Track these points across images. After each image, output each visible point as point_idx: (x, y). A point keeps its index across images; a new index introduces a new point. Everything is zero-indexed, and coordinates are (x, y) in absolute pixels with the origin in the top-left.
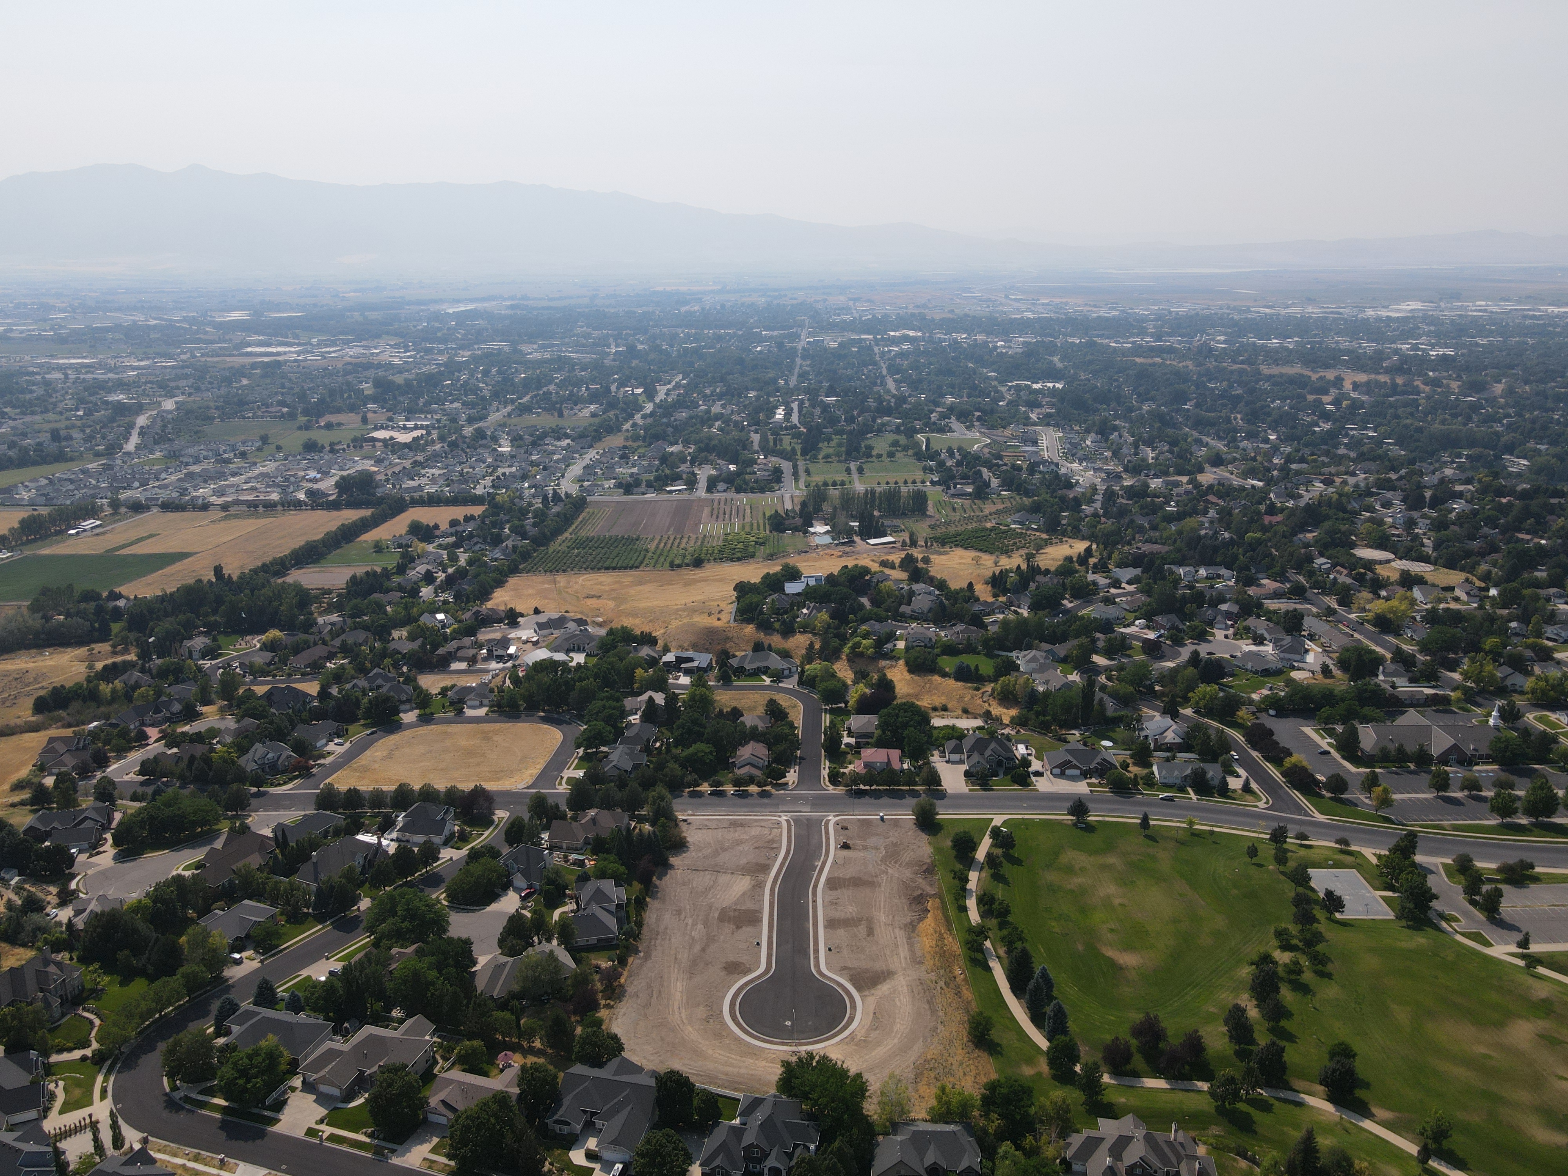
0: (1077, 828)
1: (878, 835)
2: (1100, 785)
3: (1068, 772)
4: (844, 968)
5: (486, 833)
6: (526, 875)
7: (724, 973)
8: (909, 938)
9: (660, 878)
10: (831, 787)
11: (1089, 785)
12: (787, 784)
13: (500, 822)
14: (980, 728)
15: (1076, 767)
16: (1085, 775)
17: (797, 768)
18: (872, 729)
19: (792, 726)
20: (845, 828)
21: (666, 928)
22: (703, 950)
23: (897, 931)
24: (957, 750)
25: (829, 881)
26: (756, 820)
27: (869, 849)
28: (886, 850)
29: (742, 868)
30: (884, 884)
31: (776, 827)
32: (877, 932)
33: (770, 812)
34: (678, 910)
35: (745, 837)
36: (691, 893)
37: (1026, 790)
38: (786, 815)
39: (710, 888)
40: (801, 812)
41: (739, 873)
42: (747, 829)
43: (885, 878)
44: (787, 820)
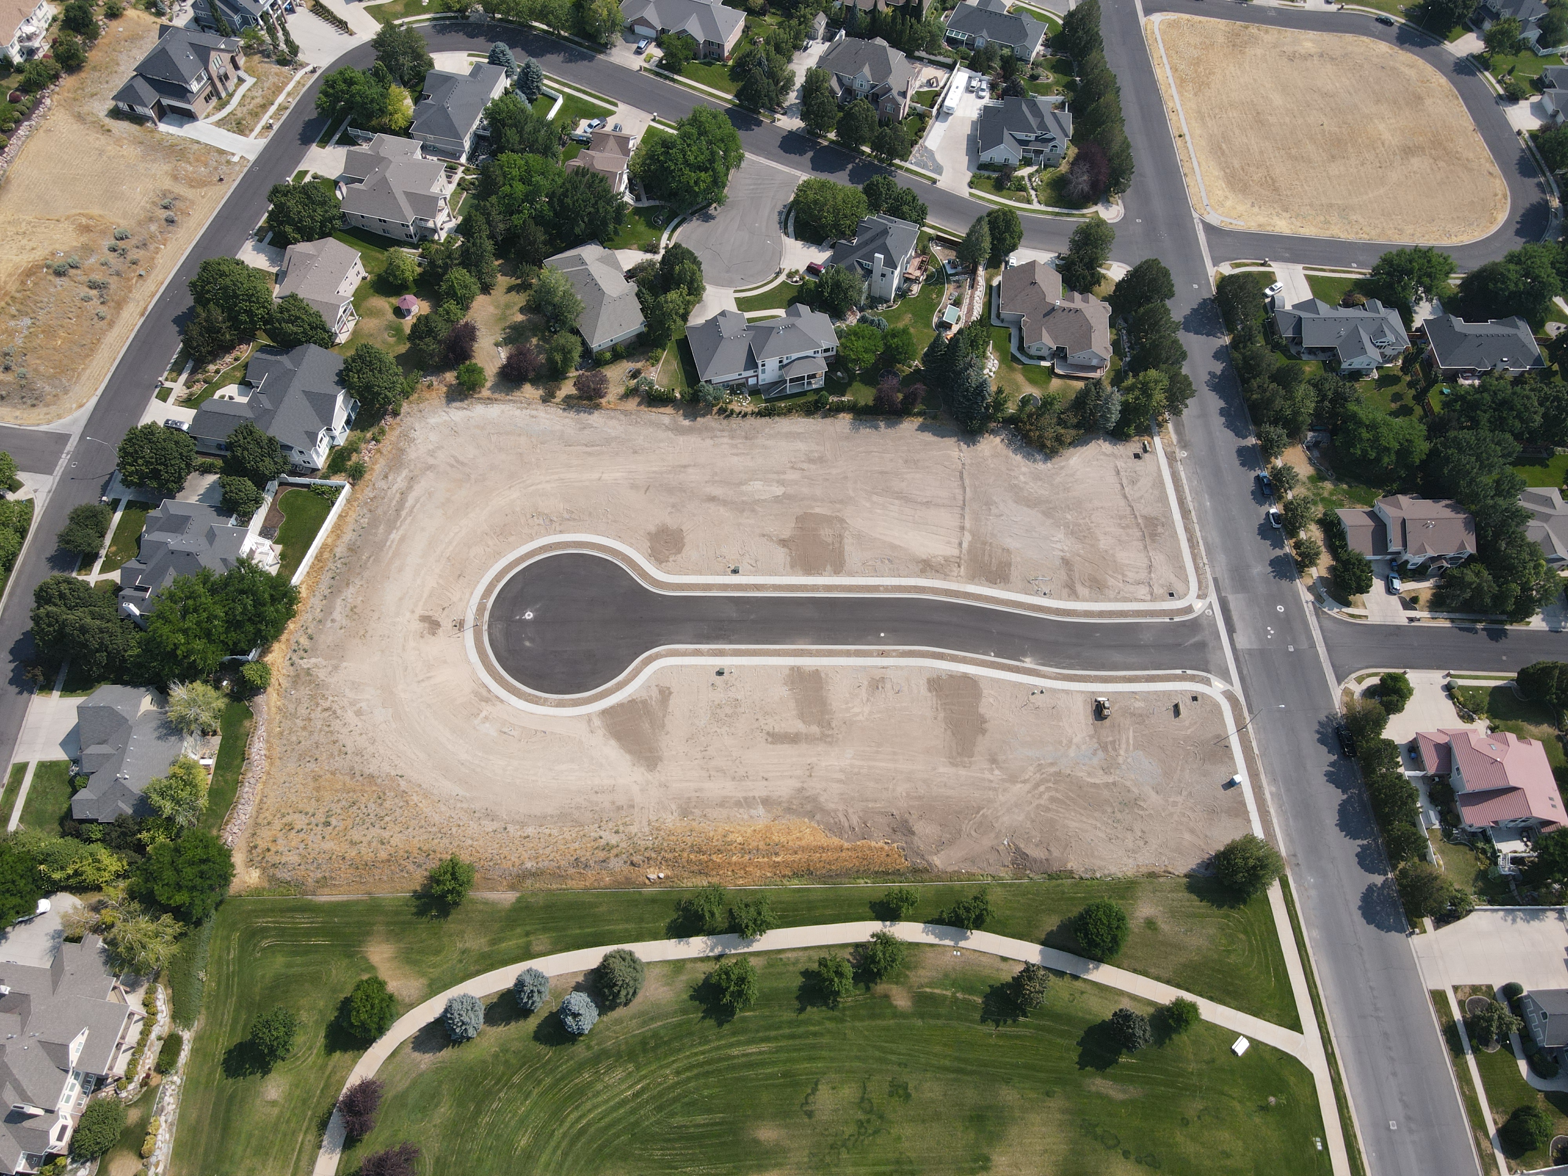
1: (1166, 773)
4: (665, 694)
7: (652, 529)
8: (766, 802)
10: (1356, 687)
17: (1439, 623)
20: (1178, 711)
21: (765, 447)
22: (712, 499)
25: (968, 680)
26: (1176, 558)
27: (1101, 754)
28: (1107, 785)
29: (984, 543)
30: (962, 772)
31: (1158, 591)
32: (785, 749)
33: (1215, 580)
34: (821, 460)
35: (1104, 543)
36: (882, 473)
37: (1485, 1144)
38: (1210, 606)
39: (905, 498)
40: (1231, 630)
41: (967, 538)
42: (1140, 545)
43: (987, 775)
44: (1190, 609)
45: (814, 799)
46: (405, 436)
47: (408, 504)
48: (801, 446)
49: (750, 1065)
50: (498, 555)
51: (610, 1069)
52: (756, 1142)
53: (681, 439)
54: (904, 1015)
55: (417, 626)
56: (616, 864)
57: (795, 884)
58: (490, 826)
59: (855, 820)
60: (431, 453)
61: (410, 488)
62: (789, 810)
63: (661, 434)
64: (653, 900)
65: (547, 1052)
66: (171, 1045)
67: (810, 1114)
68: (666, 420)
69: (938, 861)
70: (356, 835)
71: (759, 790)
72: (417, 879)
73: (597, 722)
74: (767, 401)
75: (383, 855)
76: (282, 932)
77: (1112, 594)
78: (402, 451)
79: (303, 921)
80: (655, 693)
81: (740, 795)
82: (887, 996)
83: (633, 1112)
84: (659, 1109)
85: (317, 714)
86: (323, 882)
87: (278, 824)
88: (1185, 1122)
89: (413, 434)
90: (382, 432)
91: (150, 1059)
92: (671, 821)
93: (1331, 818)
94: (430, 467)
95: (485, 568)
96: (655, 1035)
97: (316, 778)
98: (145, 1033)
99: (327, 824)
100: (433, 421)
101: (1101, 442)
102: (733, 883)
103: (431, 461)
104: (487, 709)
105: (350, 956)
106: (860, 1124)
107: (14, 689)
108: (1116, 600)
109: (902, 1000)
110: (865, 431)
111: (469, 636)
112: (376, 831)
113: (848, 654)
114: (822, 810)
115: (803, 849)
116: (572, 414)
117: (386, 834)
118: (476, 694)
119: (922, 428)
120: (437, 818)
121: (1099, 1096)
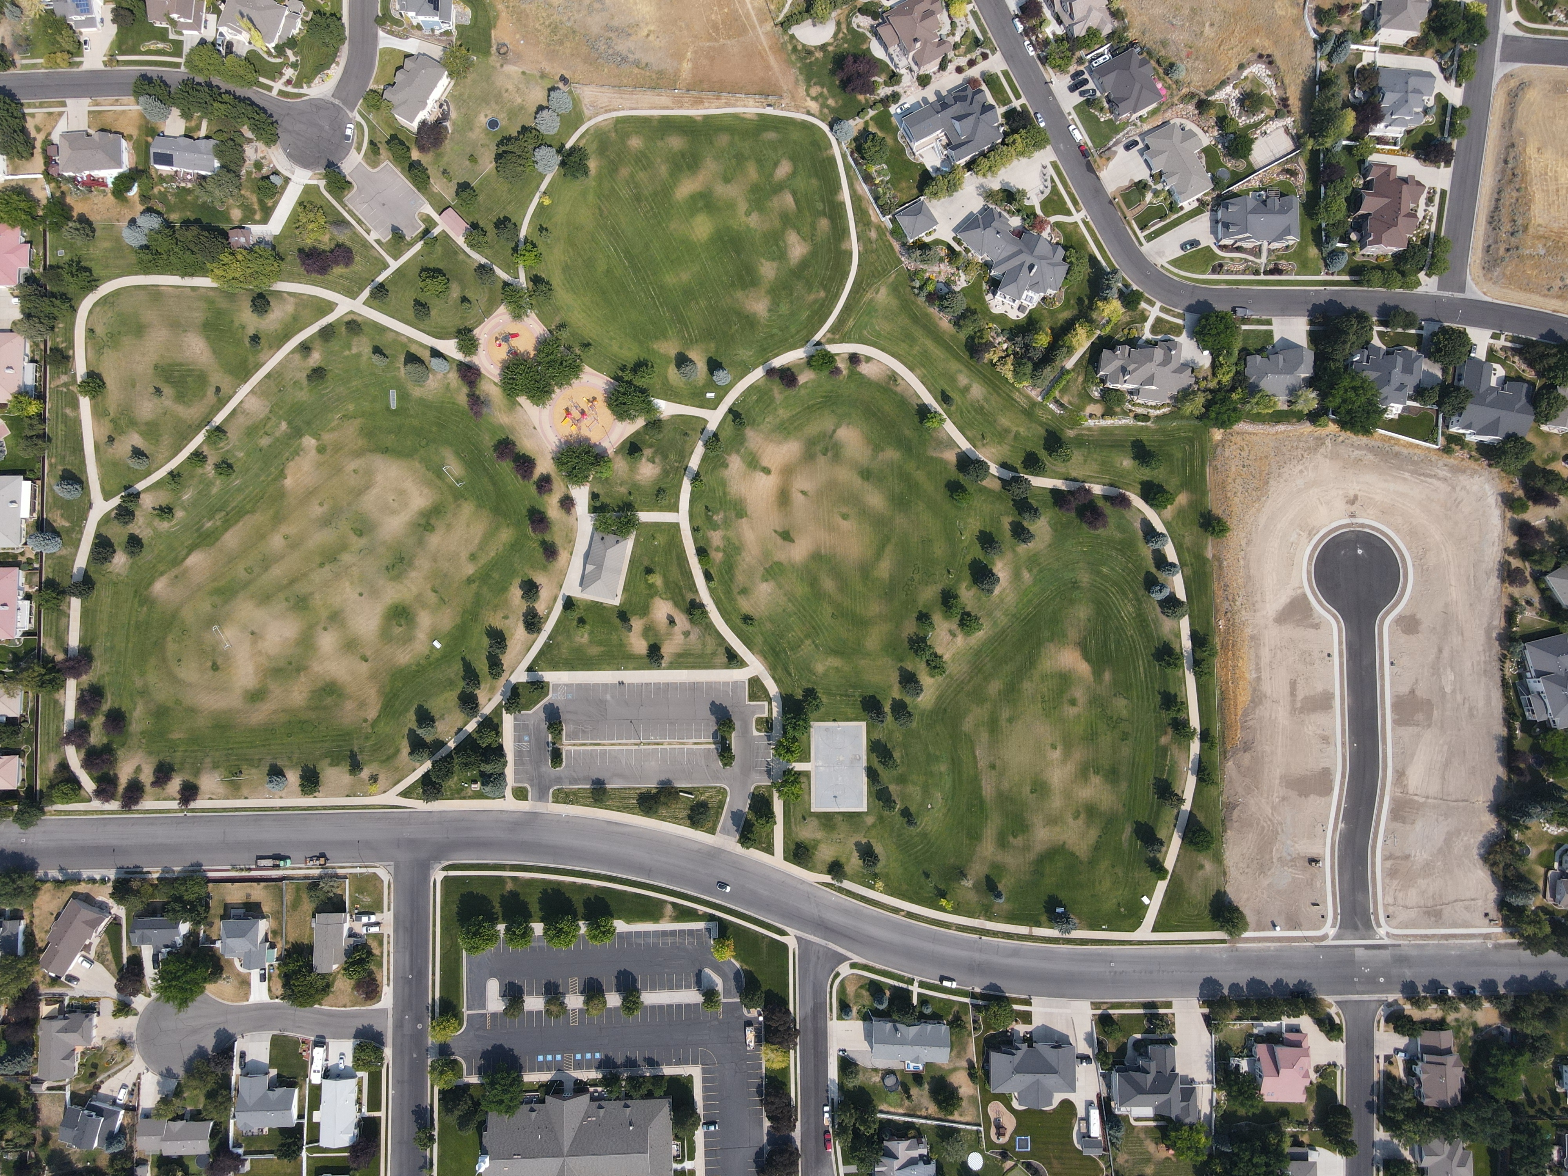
1: (1279, 891)
2: (1016, 1017)
4: (1316, 626)
7: (1418, 616)
8: (1259, 679)
10: (1333, 1011)
11: (1030, 1018)
12: (1387, 1019)
20: (1315, 905)
21: (1479, 682)
22: (1440, 651)
23: (1268, 694)
25: (1330, 791)
26: (1413, 924)
27: (1289, 858)
28: (1272, 858)
29: (1418, 809)
30: (1277, 781)
31: (1391, 910)
32: (1287, 689)
33: (1399, 945)
34: (1471, 715)
35: (1422, 882)
36: (1464, 752)
37: (1105, 1006)
38: (1381, 938)
39: (1447, 765)
40: (1367, 947)
41: (1422, 800)
42: (1422, 903)
43: (1275, 795)
44: (1379, 926)
45: (1261, 703)
46: (1475, 472)
47: (1428, 479)
48: (1481, 704)
49: (1135, 669)
50: (1397, 531)
51: (1133, 605)
52: (1104, 671)
53: (1482, 632)
54: (1157, 741)
55: (1351, 493)
56: (1226, 605)
57: (1217, 692)
58: (1243, 543)
59: (1251, 723)
60: (1464, 488)
61: (1439, 479)
62: (1255, 690)
63: (1485, 621)
64: (1208, 623)
65: (1141, 578)
66: (1146, 418)
67: (1115, 695)
68: (1496, 623)
69: (1230, 763)
70: (1239, 480)
71: (1265, 675)
72: (1218, 511)
73: (1299, 591)
74: (1514, 684)
75: (1229, 494)
76: (1192, 454)
77: (1387, 880)
78: (1464, 472)
79: (1197, 462)
80: (1317, 621)
81: (1262, 665)
82: (1166, 733)
83: (1116, 617)
84: (1117, 628)
85: (1300, 452)
86: (1216, 468)
87: (1243, 443)
88: (1113, 866)
89: (1476, 477)
90: (1476, 460)
91: (1140, 410)
92: (1248, 631)
93: (1259, 975)
94: (1454, 488)
95: (1388, 525)
96: (1148, 625)
97: (1266, 457)
98: (1151, 407)
99: (1244, 466)
100: (1487, 486)
101: (1496, 892)
102: (1217, 662)
103: (1458, 488)
104: (1304, 535)
105: (1182, 486)
106: (1111, 718)
107: (1310, 307)
108: (1383, 883)
109: (1164, 740)
110: (1495, 744)
111: (1347, 521)
112: (1240, 489)
113: (1343, 725)
114: (1254, 708)
115: (1235, 696)
116: (1496, 566)
117: (1239, 494)
118: (1313, 528)
119: (1499, 779)
120: (1247, 517)
121: (1124, 828)
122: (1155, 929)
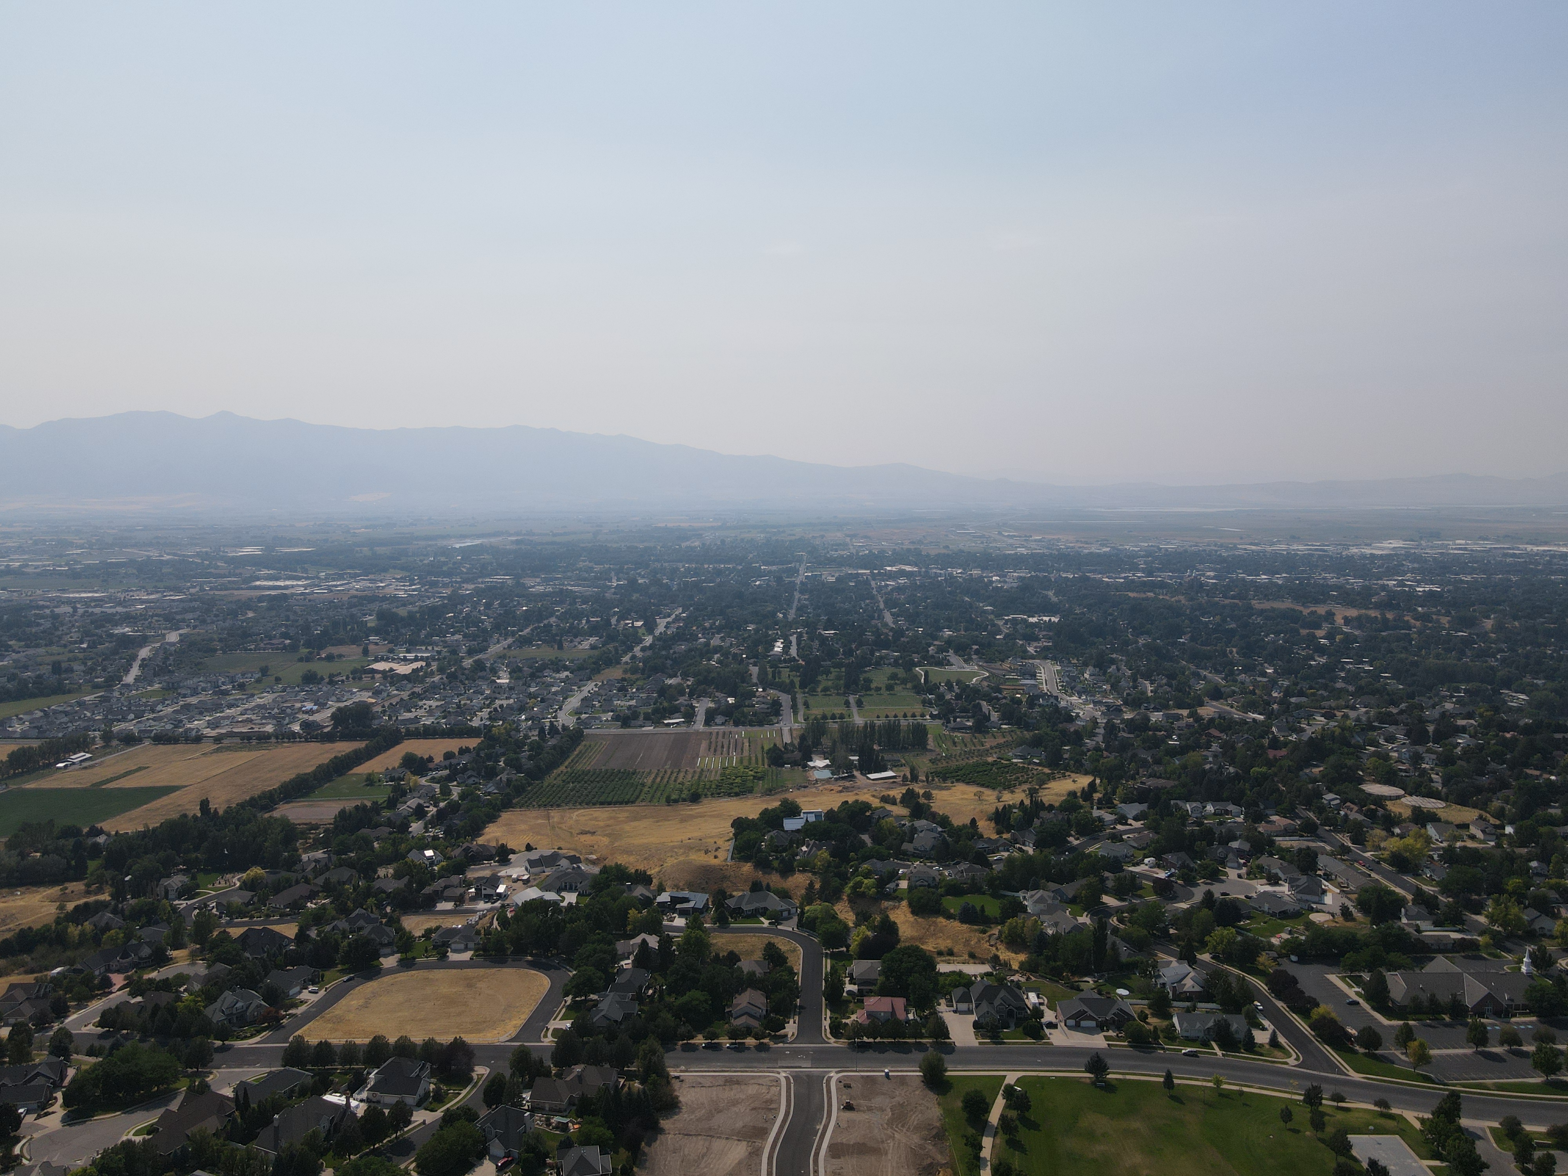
0: (1096, 1087)
1: (883, 1094)
2: (1118, 1038)
3: (1084, 1023)
5: (464, 1092)
6: (505, 1141)
9: (649, 1145)
10: (833, 1040)
11: (1107, 1038)
12: (786, 1036)
13: (479, 1079)
14: (988, 974)
15: (1091, 1018)
16: (1101, 1027)
17: (797, 1018)
18: (874, 976)
19: (792, 973)
20: (847, 1086)
24: (965, 999)
25: (831, 1147)
26: (753, 1077)
27: (875, 1111)
28: (892, 1111)
29: (738, 1133)
30: (891, 1152)
31: (774, 1084)
33: (768, 1068)
35: (741, 1096)
36: (682, 1162)
37: (1039, 1043)
38: (785, 1071)
39: (703, 1156)
40: (800, 1067)
41: (734, 1138)
42: (743, 1087)
43: (891, 1145)
44: (787, 1078)
69: (944, 1161)
77: (775, 1098)
88: (1057, 1106)
101: (672, 1090)
108: (779, 1097)
122: (1005, 1076)
